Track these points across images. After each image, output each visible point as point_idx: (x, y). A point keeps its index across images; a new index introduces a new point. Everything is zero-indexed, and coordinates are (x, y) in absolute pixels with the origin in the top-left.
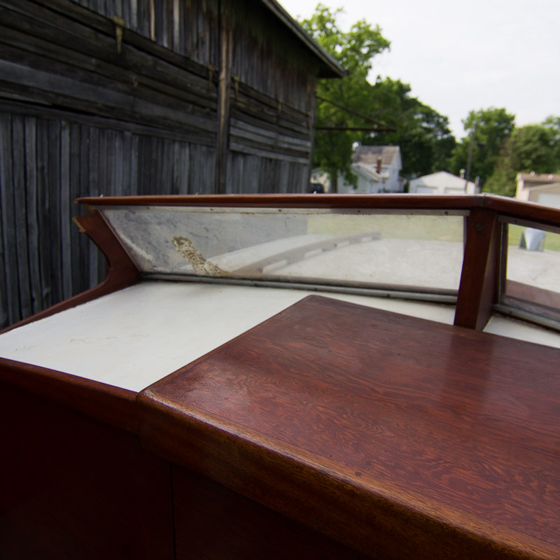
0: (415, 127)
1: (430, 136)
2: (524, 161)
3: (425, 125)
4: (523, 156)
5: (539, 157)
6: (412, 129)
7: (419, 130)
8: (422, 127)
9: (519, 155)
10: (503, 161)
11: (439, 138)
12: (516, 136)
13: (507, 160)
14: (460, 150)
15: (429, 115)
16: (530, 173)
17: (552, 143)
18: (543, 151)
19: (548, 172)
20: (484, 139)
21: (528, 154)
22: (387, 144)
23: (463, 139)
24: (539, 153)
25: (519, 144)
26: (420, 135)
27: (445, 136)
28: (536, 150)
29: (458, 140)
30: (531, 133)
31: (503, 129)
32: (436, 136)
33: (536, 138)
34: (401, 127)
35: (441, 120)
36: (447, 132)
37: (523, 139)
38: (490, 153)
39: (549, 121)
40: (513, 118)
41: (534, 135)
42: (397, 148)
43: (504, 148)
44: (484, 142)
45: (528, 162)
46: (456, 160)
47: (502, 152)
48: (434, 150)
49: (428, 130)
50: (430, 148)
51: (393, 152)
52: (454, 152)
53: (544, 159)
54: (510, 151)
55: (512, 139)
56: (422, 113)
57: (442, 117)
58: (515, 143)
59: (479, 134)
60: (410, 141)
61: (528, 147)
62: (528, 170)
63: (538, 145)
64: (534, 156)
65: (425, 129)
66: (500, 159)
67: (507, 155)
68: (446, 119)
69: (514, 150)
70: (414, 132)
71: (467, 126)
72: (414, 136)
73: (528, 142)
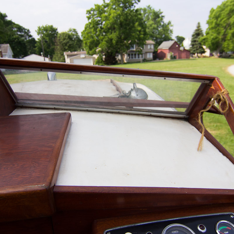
0: (15, 35)
1: (23, 38)
2: (65, 47)
3: (19, 33)
4: (64, 45)
5: (70, 45)
6: (13, 36)
7: (17, 36)
8: (18, 34)
9: (63, 44)
10: (57, 48)
11: (28, 39)
12: (59, 37)
13: (58, 47)
14: (38, 44)
15: (20, 29)
16: (68, 52)
17: (73, 39)
18: (71, 43)
19: (75, 51)
20: (47, 39)
21: (66, 44)
22: (3, 43)
23: (38, 39)
24: (69, 43)
25: (61, 40)
26: (18, 38)
27: (30, 38)
28: (68, 42)
29: (37, 40)
30: (65, 36)
31: (54, 34)
32: (26, 39)
33: (67, 38)
34: (7, 35)
35: (26, 31)
36: (31, 36)
37: (62, 38)
38: (51, 44)
39: (70, 30)
40: (57, 29)
41: (66, 36)
42: (8, 45)
43: (56, 42)
44: (48, 40)
45: (67, 48)
46: (38, 49)
47: (56, 44)
48: (26, 44)
49: (22, 36)
50: (24, 44)
51: (7, 47)
52: (36, 45)
53: (72, 46)
54: (59, 44)
55: (58, 38)
56: (16, 27)
57: (26, 29)
58: (60, 40)
59: (45, 37)
60: (14, 41)
61: (65, 41)
62: (67, 51)
63: (68, 40)
64: (68, 45)
65: (20, 35)
66: (55, 47)
67: (58, 45)
68: (28, 31)
69: (60, 43)
70: (14, 37)
71: (39, 34)
72: (15, 39)
73: (64, 39)
